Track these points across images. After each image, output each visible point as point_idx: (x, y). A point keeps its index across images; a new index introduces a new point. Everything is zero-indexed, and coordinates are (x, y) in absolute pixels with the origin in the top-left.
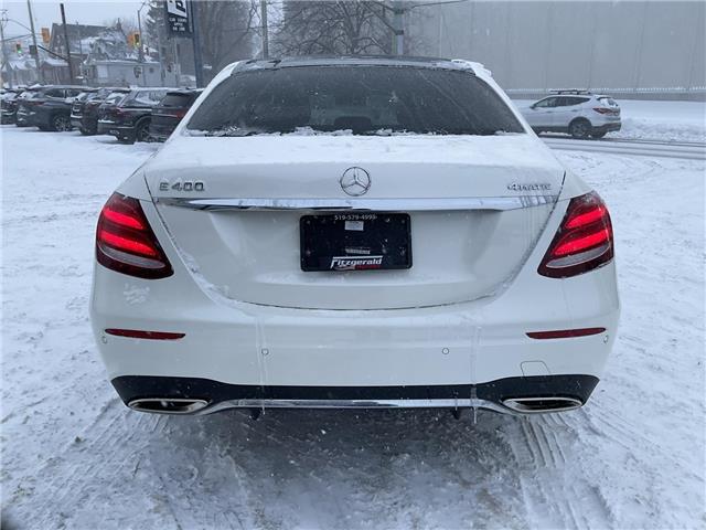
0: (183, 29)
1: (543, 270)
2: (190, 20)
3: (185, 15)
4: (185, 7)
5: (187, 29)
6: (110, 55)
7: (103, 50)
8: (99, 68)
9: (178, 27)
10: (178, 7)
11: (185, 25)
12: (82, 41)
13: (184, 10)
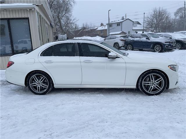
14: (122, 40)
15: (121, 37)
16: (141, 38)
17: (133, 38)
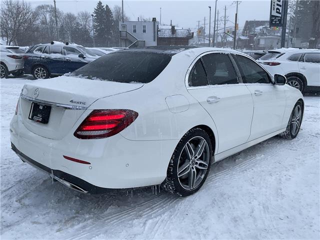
0: (278, 22)
1: (76, 134)
2: (283, 18)
3: (280, 15)
4: (281, 12)
5: (280, 22)
6: (267, 34)
7: (265, 32)
8: (261, 40)
9: (275, 22)
10: (277, 12)
11: (280, 20)
12: (256, 28)
13: (280, 13)
14: (13, 57)
15: (9, 50)
16: (65, 54)
17: (45, 54)
